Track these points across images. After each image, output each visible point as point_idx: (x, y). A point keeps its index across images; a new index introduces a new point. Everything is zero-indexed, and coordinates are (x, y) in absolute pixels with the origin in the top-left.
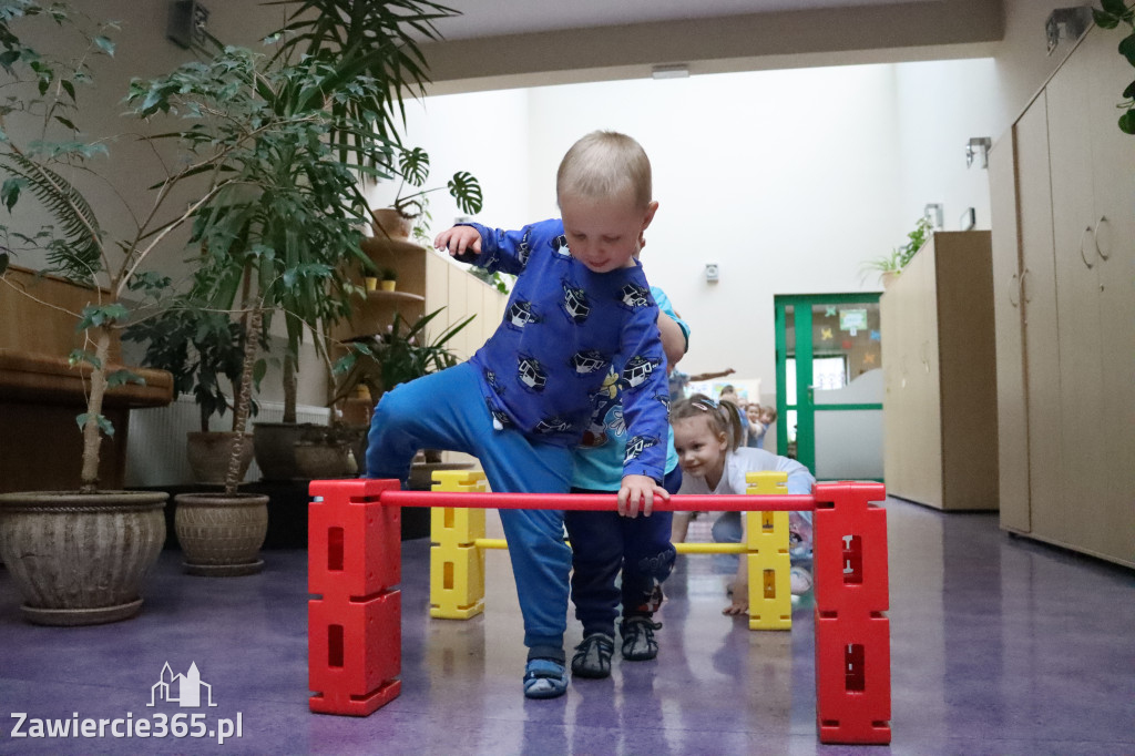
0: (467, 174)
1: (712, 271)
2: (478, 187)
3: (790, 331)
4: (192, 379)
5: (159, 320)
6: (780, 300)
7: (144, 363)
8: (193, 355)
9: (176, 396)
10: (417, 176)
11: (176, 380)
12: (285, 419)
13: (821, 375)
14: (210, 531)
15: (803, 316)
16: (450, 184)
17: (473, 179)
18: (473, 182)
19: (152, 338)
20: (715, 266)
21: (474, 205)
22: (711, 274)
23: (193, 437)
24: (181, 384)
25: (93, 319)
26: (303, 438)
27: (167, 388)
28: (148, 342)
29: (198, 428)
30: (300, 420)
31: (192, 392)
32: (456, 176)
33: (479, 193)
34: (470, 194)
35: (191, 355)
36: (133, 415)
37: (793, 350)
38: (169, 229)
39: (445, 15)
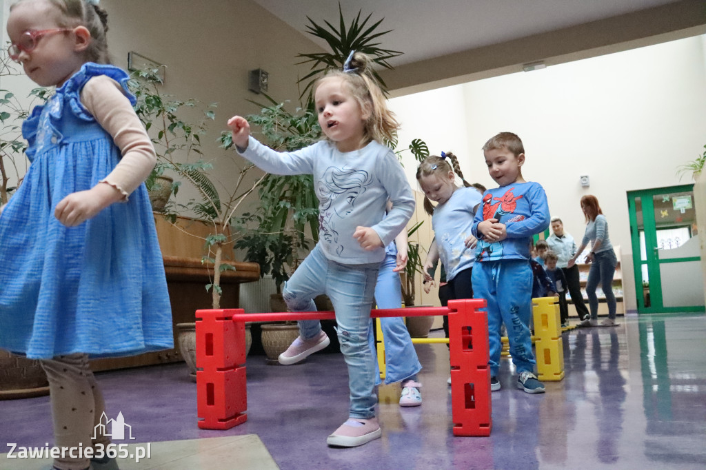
0: (419, 140)
1: (585, 180)
2: (426, 147)
3: (639, 213)
4: (270, 266)
5: (252, 237)
6: (630, 194)
7: (245, 260)
8: (271, 255)
9: (262, 276)
10: (392, 144)
11: (261, 267)
13: (662, 240)
14: (278, 342)
15: (647, 203)
16: (410, 146)
17: (423, 143)
18: (423, 145)
19: (249, 247)
20: (586, 177)
22: (584, 182)
23: (273, 297)
24: (264, 270)
25: (211, 242)
27: (257, 272)
28: (247, 249)
29: (275, 292)
31: (270, 273)
32: (413, 142)
33: (427, 150)
34: (422, 152)
35: (269, 254)
36: (242, 287)
37: (643, 225)
38: (246, 195)
39: (393, 56)
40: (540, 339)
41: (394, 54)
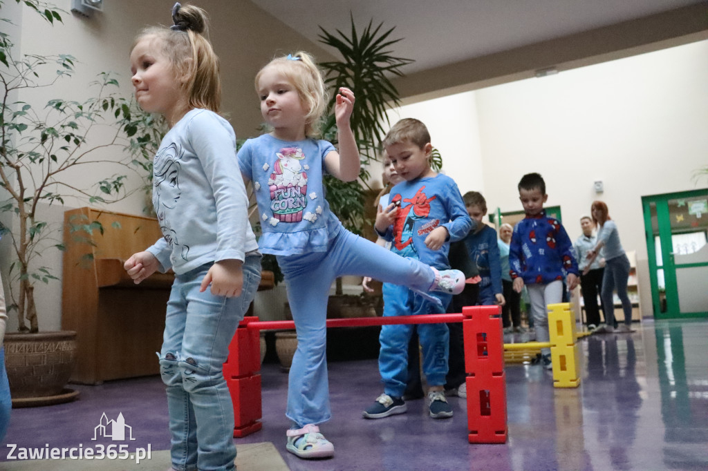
1: (599, 185)
2: (439, 154)
3: (654, 219)
6: (645, 199)
9: (276, 283)
11: (275, 275)
12: (337, 293)
13: (678, 245)
15: (662, 208)
18: (436, 152)
20: (600, 182)
21: (438, 165)
22: (598, 188)
26: (345, 303)
27: (271, 280)
30: (344, 293)
33: (440, 157)
34: (435, 159)
37: (658, 230)
39: (404, 64)
40: (555, 346)
41: (406, 62)
